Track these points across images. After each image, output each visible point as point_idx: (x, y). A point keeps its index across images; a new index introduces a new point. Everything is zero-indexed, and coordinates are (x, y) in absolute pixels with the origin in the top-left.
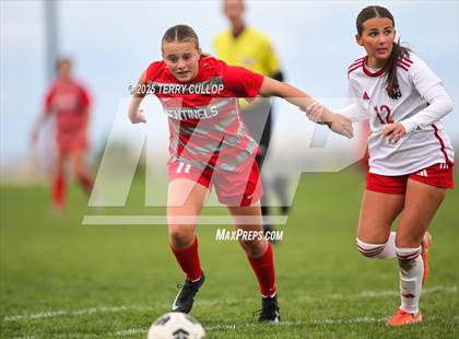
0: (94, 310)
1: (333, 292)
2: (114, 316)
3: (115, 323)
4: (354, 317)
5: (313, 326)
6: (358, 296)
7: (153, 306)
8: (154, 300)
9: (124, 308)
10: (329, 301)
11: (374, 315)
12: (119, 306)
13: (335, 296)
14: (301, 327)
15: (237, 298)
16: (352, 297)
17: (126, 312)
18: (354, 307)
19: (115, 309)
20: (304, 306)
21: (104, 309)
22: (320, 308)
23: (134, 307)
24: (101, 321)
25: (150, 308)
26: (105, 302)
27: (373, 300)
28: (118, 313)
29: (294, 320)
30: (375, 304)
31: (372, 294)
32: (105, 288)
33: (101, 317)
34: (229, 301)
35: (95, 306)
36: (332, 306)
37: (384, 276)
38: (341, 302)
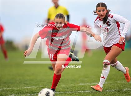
0: (2, 89)
1: (71, 84)
2: (8, 91)
3: (8, 93)
4: (77, 91)
5: (65, 93)
6: (78, 85)
7: (19, 88)
8: (19, 86)
9: (11, 88)
10: (70, 86)
11: (83, 90)
12: (9, 88)
13: (72, 85)
14: (62, 94)
15: (44, 85)
16: (77, 85)
17: (11, 90)
18: (77, 88)
19: (8, 89)
20: (63, 88)
21: (5, 89)
22: (68, 88)
23: (13, 88)
24: (4, 92)
25: (18, 89)
26: (5, 87)
27: (83, 86)
28: (9, 90)
29: (60, 92)
30: (83, 87)
31: (82, 84)
32: (5, 83)
33: (4, 91)
34: (41, 86)
35: (2, 88)
36: (71, 88)
37: (86, 79)
38: (73, 87)
